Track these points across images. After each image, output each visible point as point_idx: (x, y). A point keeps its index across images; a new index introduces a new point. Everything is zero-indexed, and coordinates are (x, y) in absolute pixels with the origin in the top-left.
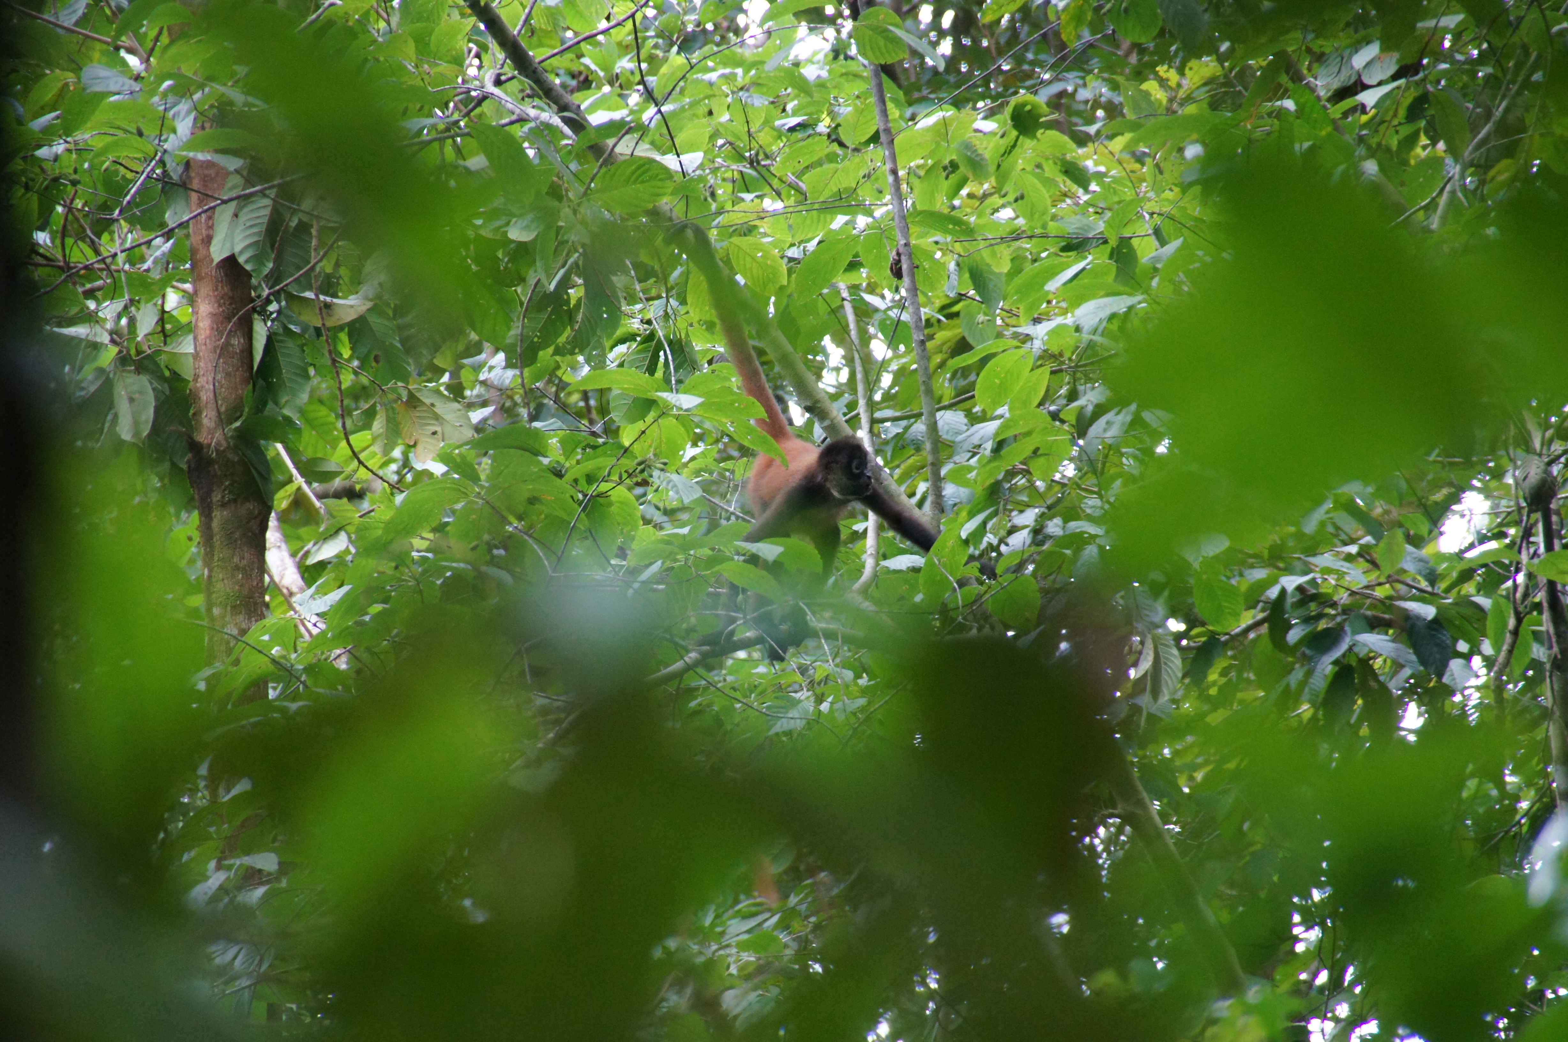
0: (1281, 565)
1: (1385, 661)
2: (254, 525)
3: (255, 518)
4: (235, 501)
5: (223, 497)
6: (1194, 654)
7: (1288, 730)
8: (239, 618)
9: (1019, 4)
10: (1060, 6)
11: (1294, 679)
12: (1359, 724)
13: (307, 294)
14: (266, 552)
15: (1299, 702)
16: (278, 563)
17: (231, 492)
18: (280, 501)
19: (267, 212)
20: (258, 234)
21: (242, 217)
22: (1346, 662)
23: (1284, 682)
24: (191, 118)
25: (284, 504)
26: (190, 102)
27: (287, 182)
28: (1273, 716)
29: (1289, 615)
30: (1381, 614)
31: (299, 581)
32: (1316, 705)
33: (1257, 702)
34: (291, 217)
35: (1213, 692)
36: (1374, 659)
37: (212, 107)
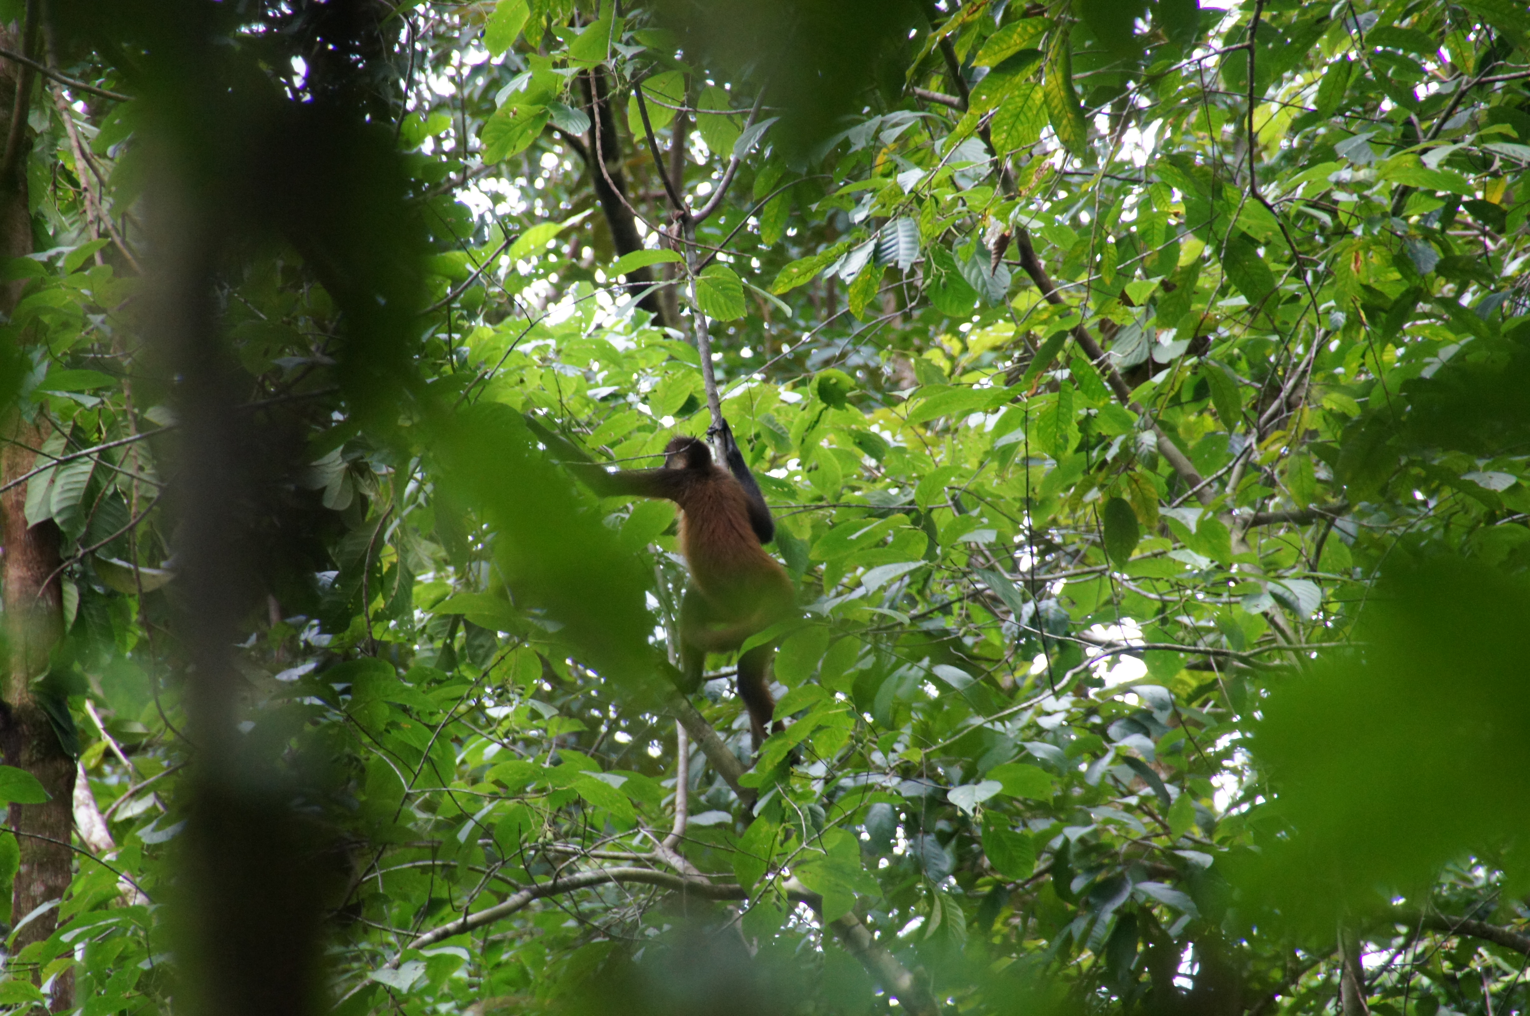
0: (1062, 816)
1: (1163, 910)
2: (61, 784)
4: (43, 760)
5: (31, 756)
6: (980, 902)
7: (1068, 978)
8: (46, 876)
9: (809, 277)
10: (849, 280)
11: (1078, 927)
12: (1140, 970)
13: (115, 561)
14: (74, 810)
15: (1081, 950)
16: (86, 820)
17: (39, 751)
18: (89, 759)
19: (86, 478)
20: (77, 497)
21: (60, 481)
22: (1127, 910)
23: (1065, 932)
24: (46, 363)
25: (93, 763)
26: (45, 348)
27: (109, 447)
28: (1055, 965)
29: (1073, 865)
30: (1158, 865)
31: (108, 839)
32: (1097, 953)
33: (1038, 952)
34: (110, 482)
35: (997, 940)
36: (1153, 907)
37: (65, 354)
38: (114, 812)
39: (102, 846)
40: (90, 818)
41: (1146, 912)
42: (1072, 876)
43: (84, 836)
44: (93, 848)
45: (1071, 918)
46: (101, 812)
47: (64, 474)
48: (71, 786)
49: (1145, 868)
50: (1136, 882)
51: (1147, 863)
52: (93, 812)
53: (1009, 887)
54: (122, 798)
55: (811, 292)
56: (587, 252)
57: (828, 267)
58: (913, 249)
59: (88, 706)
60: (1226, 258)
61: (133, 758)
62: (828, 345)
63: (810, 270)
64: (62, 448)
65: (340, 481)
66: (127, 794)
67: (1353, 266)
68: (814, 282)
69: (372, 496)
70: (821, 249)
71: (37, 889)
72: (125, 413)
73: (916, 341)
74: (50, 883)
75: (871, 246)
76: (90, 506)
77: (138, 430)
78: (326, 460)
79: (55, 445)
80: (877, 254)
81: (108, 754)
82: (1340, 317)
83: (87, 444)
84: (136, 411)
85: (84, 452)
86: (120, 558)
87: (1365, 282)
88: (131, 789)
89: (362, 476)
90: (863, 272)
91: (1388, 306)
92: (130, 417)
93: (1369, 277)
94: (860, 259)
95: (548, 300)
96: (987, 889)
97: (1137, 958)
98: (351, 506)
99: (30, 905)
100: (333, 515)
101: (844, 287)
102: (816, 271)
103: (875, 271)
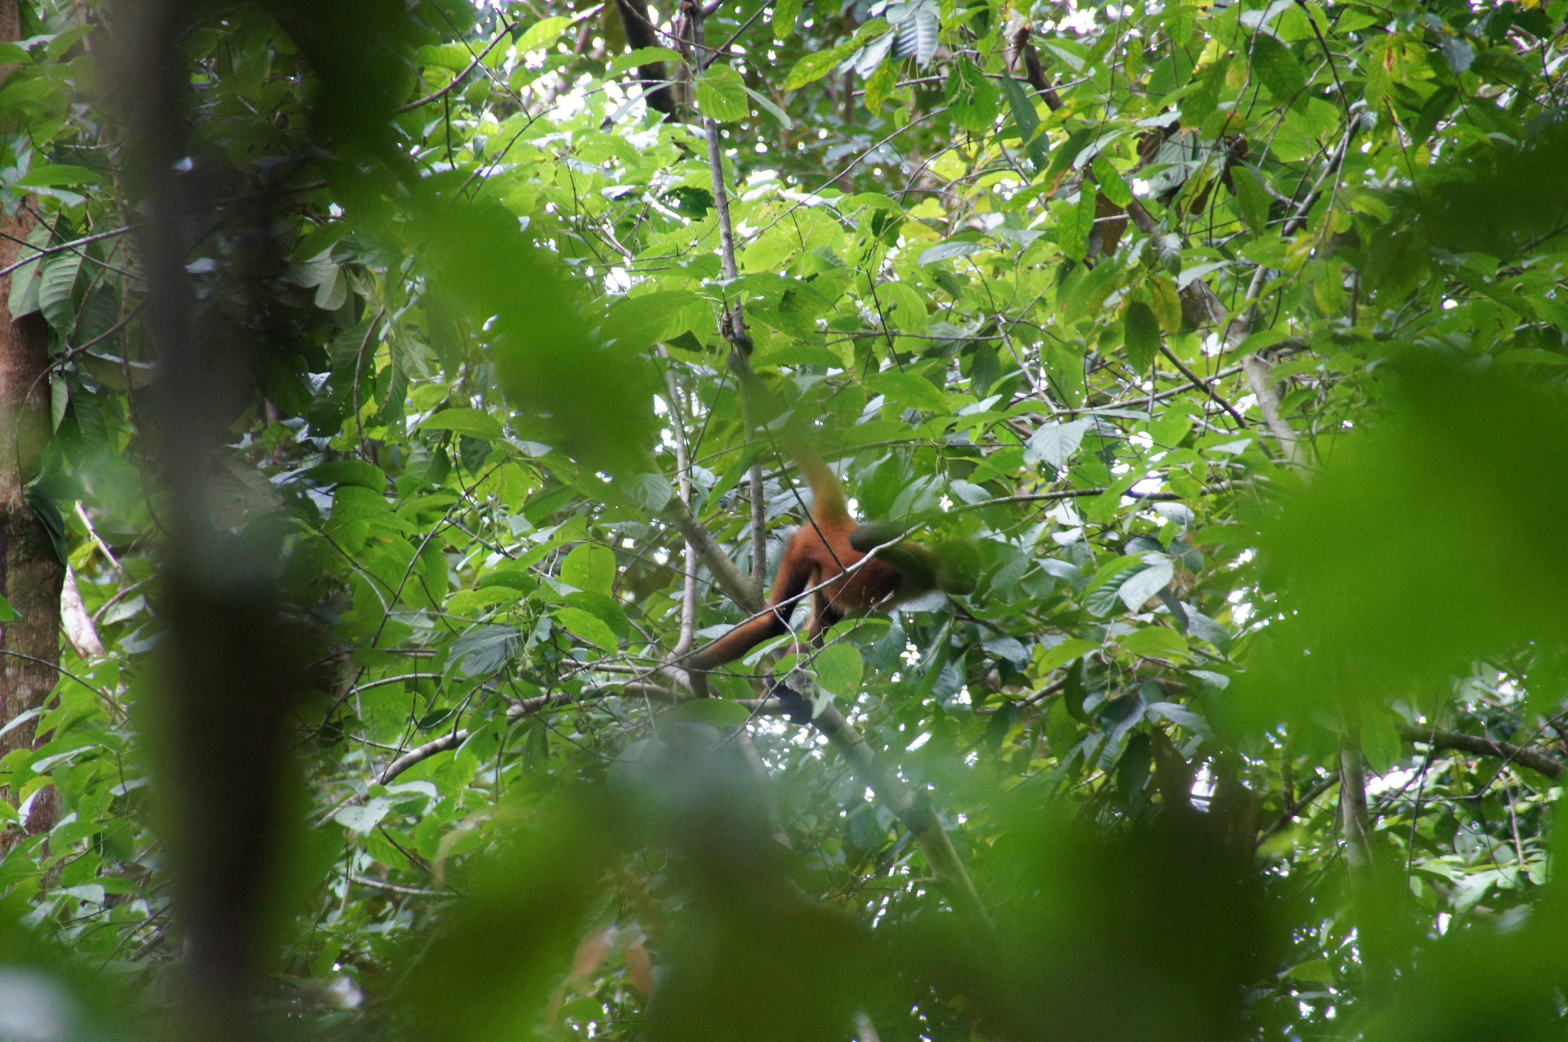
0: (1078, 633)
1: (1176, 730)
2: (49, 586)
3: (50, 578)
4: (30, 561)
5: (17, 557)
6: (988, 720)
7: (1079, 797)
8: (33, 679)
9: (824, 72)
10: (865, 75)
11: (1091, 744)
12: (1151, 790)
13: (106, 356)
14: (62, 612)
15: (1091, 770)
16: (75, 623)
17: (26, 552)
18: (77, 561)
19: (74, 271)
20: (65, 292)
21: (47, 275)
22: (1140, 730)
23: (1077, 750)
24: (28, 154)
25: (81, 564)
26: (27, 138)
27: (97, 239)
28: (1065, 783)
29: (1086, 682)
30: (1174, 682)
31: (96, 642)
32: (1109, 772)
33: (1050, 770)
34: (99, 276)
35: (1007, 758)
36: (1167, 726)
37: (48, 144)
38: (103, 614)
39: (91, 649)
40: (79, 620)
41: (1159, 730)
42: (1084, 695)
43: (73, 639)
44: (81, 651)
45: (1082, 737)
46: (90, 615)
47: (52, 267)
48: (59, 588)
49: (1160, 685)
50: (1151, 701)
51: (1162, 680)
52: (81, 614)
53: (1018, 704)
54: (111, 601)
55: (828, 85)
56: (598, 43)
57: (845, 60)
58: (932, 43)
59: (78, 507)
60: (1254, 56)
61: (124, 559)
62: (846, 142)
63: (826, 64)
64: (47, 239)
65: (334, 280)
66: (116, 597)
67: (1385, 64)
68: (831, 76)
69: (367, 295)
70: (839, 42)
71: (24, 692)
72: (114, 204)
73: (937, 139)
74: (37, 686)
75: (888, 40)
76: (80, 301)
77: (128, 223)
78: (318, 257)
79: (40, 236)
80: (895, 49)
81: (98, 554)
82: (1372, 117)
83: (72, 236)
84: (125, 202)
85: (70, 243)
86: (110, 354)
87: (1398, 81)
88: (121, 591)
89: (357, 275)
90: (880, 67)
91: (1421, 106)
92: (119, 208)
93: (1402, 76)
94: (877, 53)
95: (557, 91)
96: (998, 705)
97: (1150, 777)
98: (345, 305)
99: (16, 709)
100: (325, 315)
101: (862, 83)
102: (832, 66)
103: (893, 67)
